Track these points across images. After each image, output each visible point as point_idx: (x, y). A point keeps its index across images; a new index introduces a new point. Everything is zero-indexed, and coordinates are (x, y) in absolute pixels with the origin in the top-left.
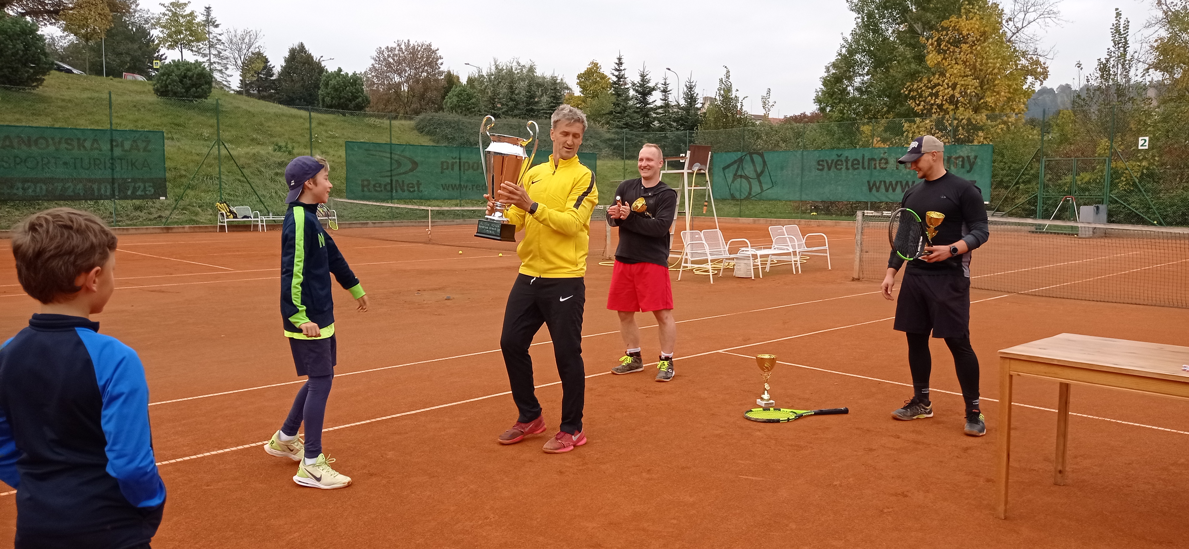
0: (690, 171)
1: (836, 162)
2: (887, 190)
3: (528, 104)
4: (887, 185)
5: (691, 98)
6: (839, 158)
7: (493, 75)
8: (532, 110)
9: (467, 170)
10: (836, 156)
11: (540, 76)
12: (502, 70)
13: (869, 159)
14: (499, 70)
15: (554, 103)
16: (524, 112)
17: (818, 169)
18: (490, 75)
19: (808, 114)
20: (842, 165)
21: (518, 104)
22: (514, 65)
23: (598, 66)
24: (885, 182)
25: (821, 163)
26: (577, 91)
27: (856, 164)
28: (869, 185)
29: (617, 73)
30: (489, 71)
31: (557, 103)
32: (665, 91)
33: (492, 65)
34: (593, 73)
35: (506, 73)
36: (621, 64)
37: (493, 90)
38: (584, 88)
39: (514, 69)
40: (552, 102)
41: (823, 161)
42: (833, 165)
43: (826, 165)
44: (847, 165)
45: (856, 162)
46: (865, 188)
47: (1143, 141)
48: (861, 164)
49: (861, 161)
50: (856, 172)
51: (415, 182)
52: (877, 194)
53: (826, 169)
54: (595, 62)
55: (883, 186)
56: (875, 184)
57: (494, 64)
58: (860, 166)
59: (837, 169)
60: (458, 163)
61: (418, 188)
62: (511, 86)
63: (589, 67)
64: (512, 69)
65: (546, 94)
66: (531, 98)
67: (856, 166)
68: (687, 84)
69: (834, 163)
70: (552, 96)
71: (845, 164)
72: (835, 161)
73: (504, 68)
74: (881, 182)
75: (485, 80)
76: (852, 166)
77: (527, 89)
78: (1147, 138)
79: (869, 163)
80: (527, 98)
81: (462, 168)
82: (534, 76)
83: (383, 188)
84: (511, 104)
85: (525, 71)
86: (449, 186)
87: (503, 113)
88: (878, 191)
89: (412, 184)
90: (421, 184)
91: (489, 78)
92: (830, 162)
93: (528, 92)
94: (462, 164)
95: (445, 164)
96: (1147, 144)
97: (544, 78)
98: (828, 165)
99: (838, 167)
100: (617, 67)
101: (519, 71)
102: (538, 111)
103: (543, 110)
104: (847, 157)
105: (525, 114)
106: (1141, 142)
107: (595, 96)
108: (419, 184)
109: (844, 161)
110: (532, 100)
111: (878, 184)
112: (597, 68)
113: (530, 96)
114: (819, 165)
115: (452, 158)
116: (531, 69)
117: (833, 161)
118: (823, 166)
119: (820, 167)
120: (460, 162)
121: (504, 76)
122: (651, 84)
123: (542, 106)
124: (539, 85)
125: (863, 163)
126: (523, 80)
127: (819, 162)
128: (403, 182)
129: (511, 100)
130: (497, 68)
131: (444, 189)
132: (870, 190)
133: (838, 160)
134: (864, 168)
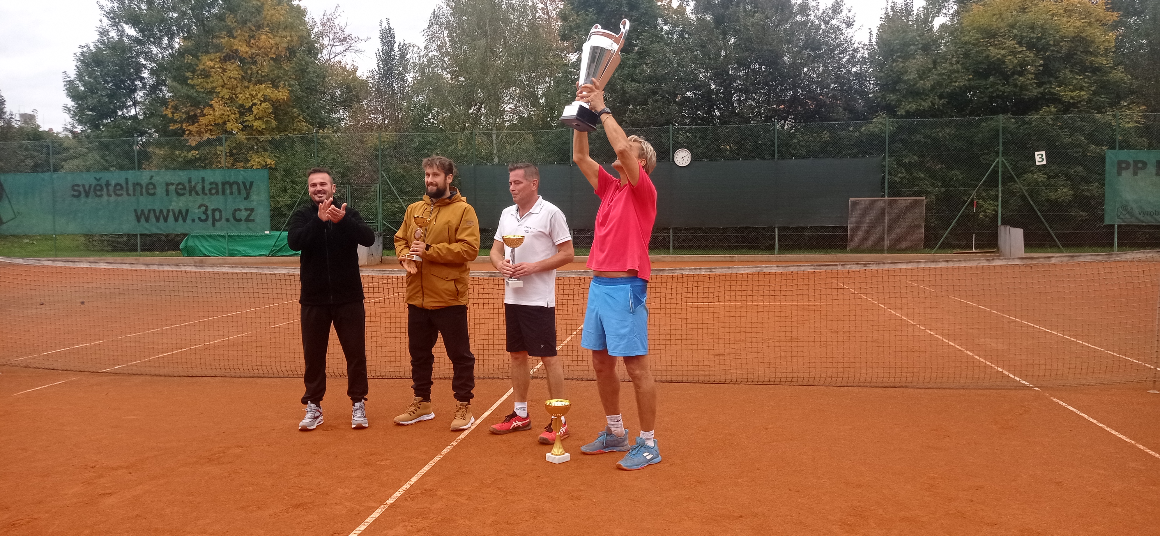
2: (158, 220)
4: (157, 214)
6: (98, 183)
10: (95, 181)
13: (134, 184)
17: (74, 196)
20: (102, 190)
24: (154, 211)
25: (76, 188)
27: (119, 190)
28: (137, 216)
41: (78, 186)
42: (92, 191)
43: (82, 190)
44: (108, 190)
45: (118, 187)
46: (132, 218)
48: (125, 189)
49: (124, 186)
50: (119, 198)
52: (146, 225)
53: (83, 194)
55: (152, 214)
56: (141, 213)
58: (125, 192)
59: (98, 196)
67: (118, 192)
69: (92, 189)
71: (105, 190)
72: (93, 186)
74: (149, 211)
76: (114, 192)
79: (134, 190)
92: (87, 188)
98: (85, 191)
99: (97, 193)
104: (108, 181)
109: (104, 186)
111: (146, 213)
114: (74, 190)
117: (90, 186)
118: (79, 192)
119: (76, 193)
125: (127, 188)
127: (74, 186)
132: (139, 220)
133: (97, 185)
134: (128, 195)
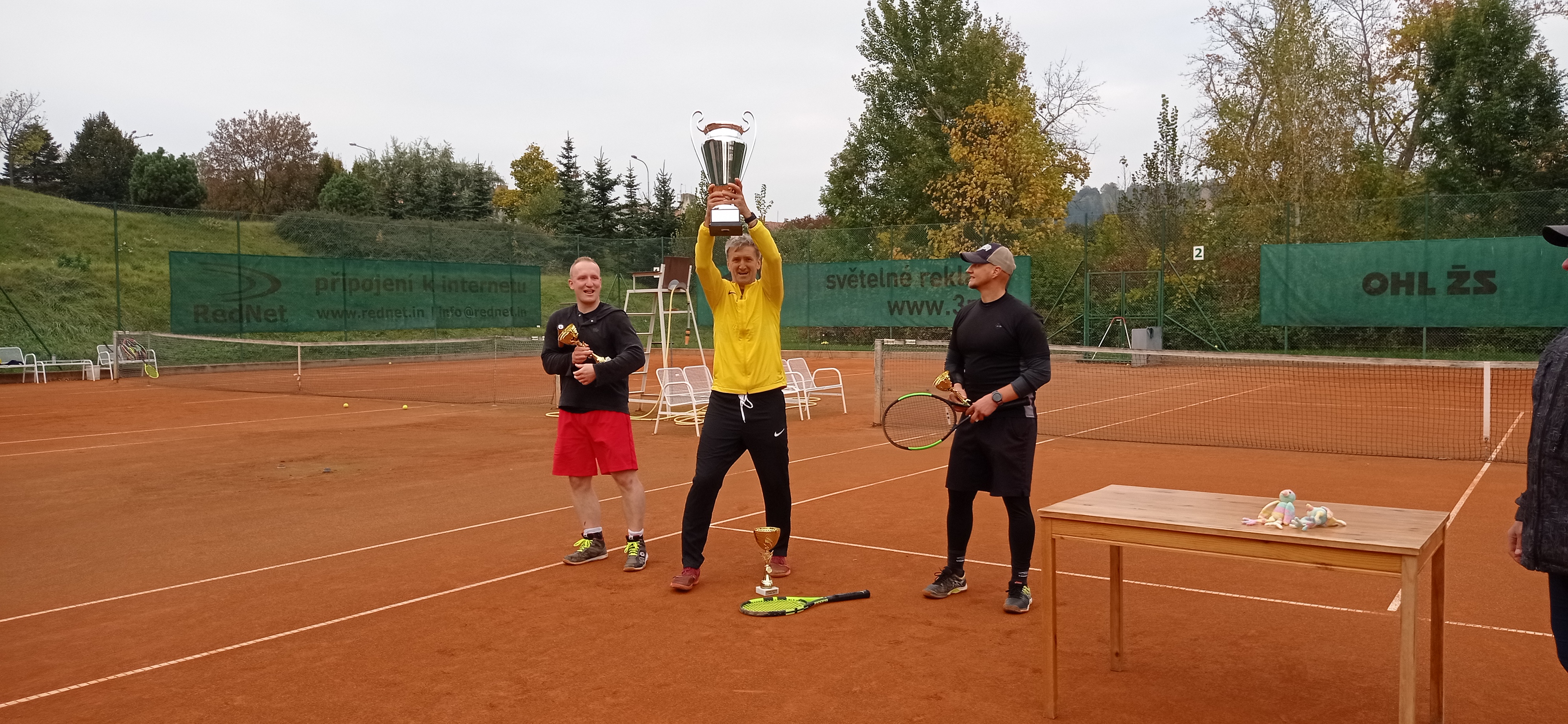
0: (666, 290)
1: (850, 277)
2: (913, 312)
3: (443, 200)
4: (911, 306)
5: (665, 196)
6: (852, 273)
7: (391, 160)
8: (449, 208)
9: (356, 290)
10: (850, 271)
11: (459, 162)
12: (404, 153)
13: (888, 274)
14: (399, 154)
15: (479, 199)
16: (438, 211)
17: (828, 287)
18: (386, 161)
19: (814, 217)
20: (856, 281)
21: (427, 199)
22: (422, 147)
23: (540, 151)
24: (908, 302)
25: (831, 279)
26: (512, 184)
27: (873, 280)
28: (890, 306)
29: (565, 161)
30: (385, 155)
31: (484, 199)
32: (630, 185)
33: (389, 147)
34: (533, 161)
35: (411, 158)
36: (571, 149)
37: (392, 181)
38: (521, 180)
39: (421, 152)
40: (476, 198)
41: (833, 276)
42: (846, 282)
43: (837, 281)
44: (862, 282)
45: (873, 278)
46: (885, 310)
47: (1198, 251)
48: (879, 280)
50: (873, 290)
51: (276, 308)
52: (899, 317)
53: (837, 286)
54: (535, 145)
55: (906, 307)
56: (896, 305)
57: (392, 144)
58: (878, 283)
59: (852, 287)
60: (341, 281)
61: (282, 316)
62: (418, 175)
63: (527, 151)
64: (418, 152)
65: (468, 187)
66: (446, 193)
67: (873, 283)
68: (660, 176)
69: (847, 279)
70: (477, 190)
71: (860, 281)
72: (847, 277)
73: (408, 151)
74: (903, 302)
75: (380, 167)
76: (869, 282)
77: (440, 180)
78: (1202, 248)
79: (888, 279)
80: (442, 191)
81: (347, 288)
82: (451, 163)
83: (227, 317)
84: (418, 199)
85: (437, 156)
86: (328, 313)
87: (407, 212)
88: (900, 314)
89: (273, 310)
90: (285, 311)
91: (386, 165)
92: (842, 277)
93: (442, 184)
94: (347, 282)
95: (322, 282)
96: (1202, 254)
97: (465, 165)
98: (839, 281)
99: (852, 284)
100: (565, 153)
101: (428, 155)
102: (458, 209)
103: (463, 208)
104: (862, 272)
105: (439, 214)
106: (1196, 253)
107: (536, 190)
108: (282, 310)
109: (858, 276)
110: (449, 195)
111: (900, 305)
112: (539, 154)
113: (446, 189)
114: (829, 281)
115: (333, 273)
116: (446, 154)
117: (845, 276)
118: (834, 282)
119: (831, 285)
120: (344, 280)
121: (407, 162)
122: (612, 176)
123: (462, 203)
124: (458, 175)
125: (881, 278)
126: (435, 167)
127: (828, 277)
128: (258, 307)
129: (419, 194)
130: (396, 150)
131: (321, 317)
132: (892, 312)
133: (852, 276)
134: (883, 286)
